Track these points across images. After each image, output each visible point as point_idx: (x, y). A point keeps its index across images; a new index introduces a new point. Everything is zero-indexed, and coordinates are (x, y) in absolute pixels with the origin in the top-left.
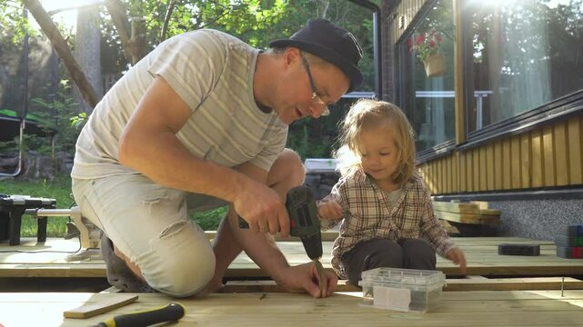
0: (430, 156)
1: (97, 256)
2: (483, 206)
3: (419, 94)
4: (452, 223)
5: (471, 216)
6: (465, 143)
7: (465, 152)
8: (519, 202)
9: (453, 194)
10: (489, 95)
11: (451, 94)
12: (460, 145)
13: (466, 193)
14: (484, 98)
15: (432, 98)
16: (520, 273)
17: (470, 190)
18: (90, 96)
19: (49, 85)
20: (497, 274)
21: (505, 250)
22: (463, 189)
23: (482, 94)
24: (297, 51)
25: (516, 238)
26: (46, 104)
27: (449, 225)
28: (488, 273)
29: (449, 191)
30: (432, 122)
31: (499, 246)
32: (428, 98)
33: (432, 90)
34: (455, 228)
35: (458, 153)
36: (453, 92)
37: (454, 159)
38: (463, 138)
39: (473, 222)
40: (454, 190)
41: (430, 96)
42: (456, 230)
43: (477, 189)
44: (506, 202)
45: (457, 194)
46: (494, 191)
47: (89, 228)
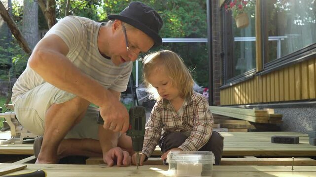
0: (242, 79)
1: (19, 142)
2: (271, 112)
3: (237, 39)
4: (251, 123)
5: (262, 118)
6: (262, 71)
7: (262, 76)
8: (294, 109)
9: (255, 104)
10: (285, 39)
11: (254, 39)
12: (259, 72)
13: (263, 103)
14: (282, 41)
15: (244, 42)
16: (280, 155)
17: (265, 101)
18: (23, 45)
19: (5, 37)
20: (264, 155)
21: (276, 140)
22: (261, 101)
23: (280, 39)
24: (119, 21)
25: (292, 133)
26: (3, 49)
27: (249, 124)
28: (258, 155)
29: (253, 102)
30: (244, 57)
31: (272, 137)
32: (242, 42)
33: (244, 36)
34: (253, 126)
35: (257, 77)
36: (255, 38)
37: (255, 81)
38: (261, 67)
39: (264, 122)
40: (256, 101)
41: (243, 40)
42: (253, 127)
43: (269, 101)
44: (287, 109)
45: (257, 104)
46: (279, 102)
47: (16, 125)
